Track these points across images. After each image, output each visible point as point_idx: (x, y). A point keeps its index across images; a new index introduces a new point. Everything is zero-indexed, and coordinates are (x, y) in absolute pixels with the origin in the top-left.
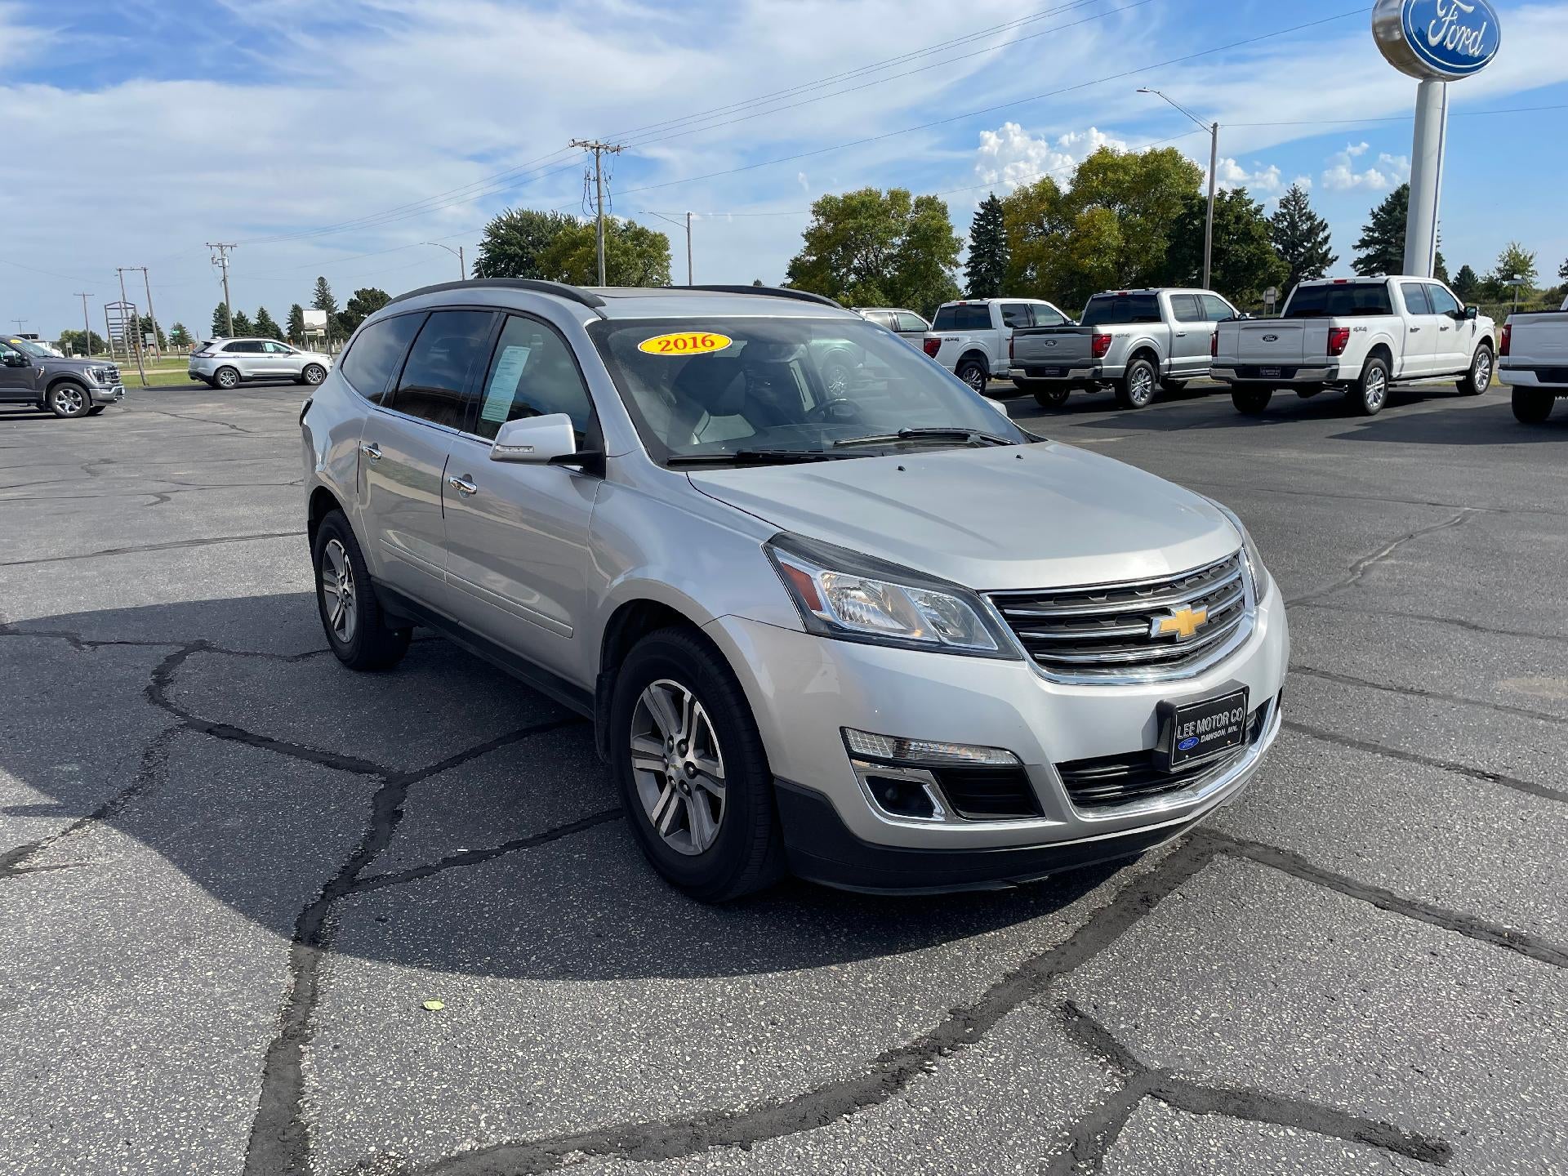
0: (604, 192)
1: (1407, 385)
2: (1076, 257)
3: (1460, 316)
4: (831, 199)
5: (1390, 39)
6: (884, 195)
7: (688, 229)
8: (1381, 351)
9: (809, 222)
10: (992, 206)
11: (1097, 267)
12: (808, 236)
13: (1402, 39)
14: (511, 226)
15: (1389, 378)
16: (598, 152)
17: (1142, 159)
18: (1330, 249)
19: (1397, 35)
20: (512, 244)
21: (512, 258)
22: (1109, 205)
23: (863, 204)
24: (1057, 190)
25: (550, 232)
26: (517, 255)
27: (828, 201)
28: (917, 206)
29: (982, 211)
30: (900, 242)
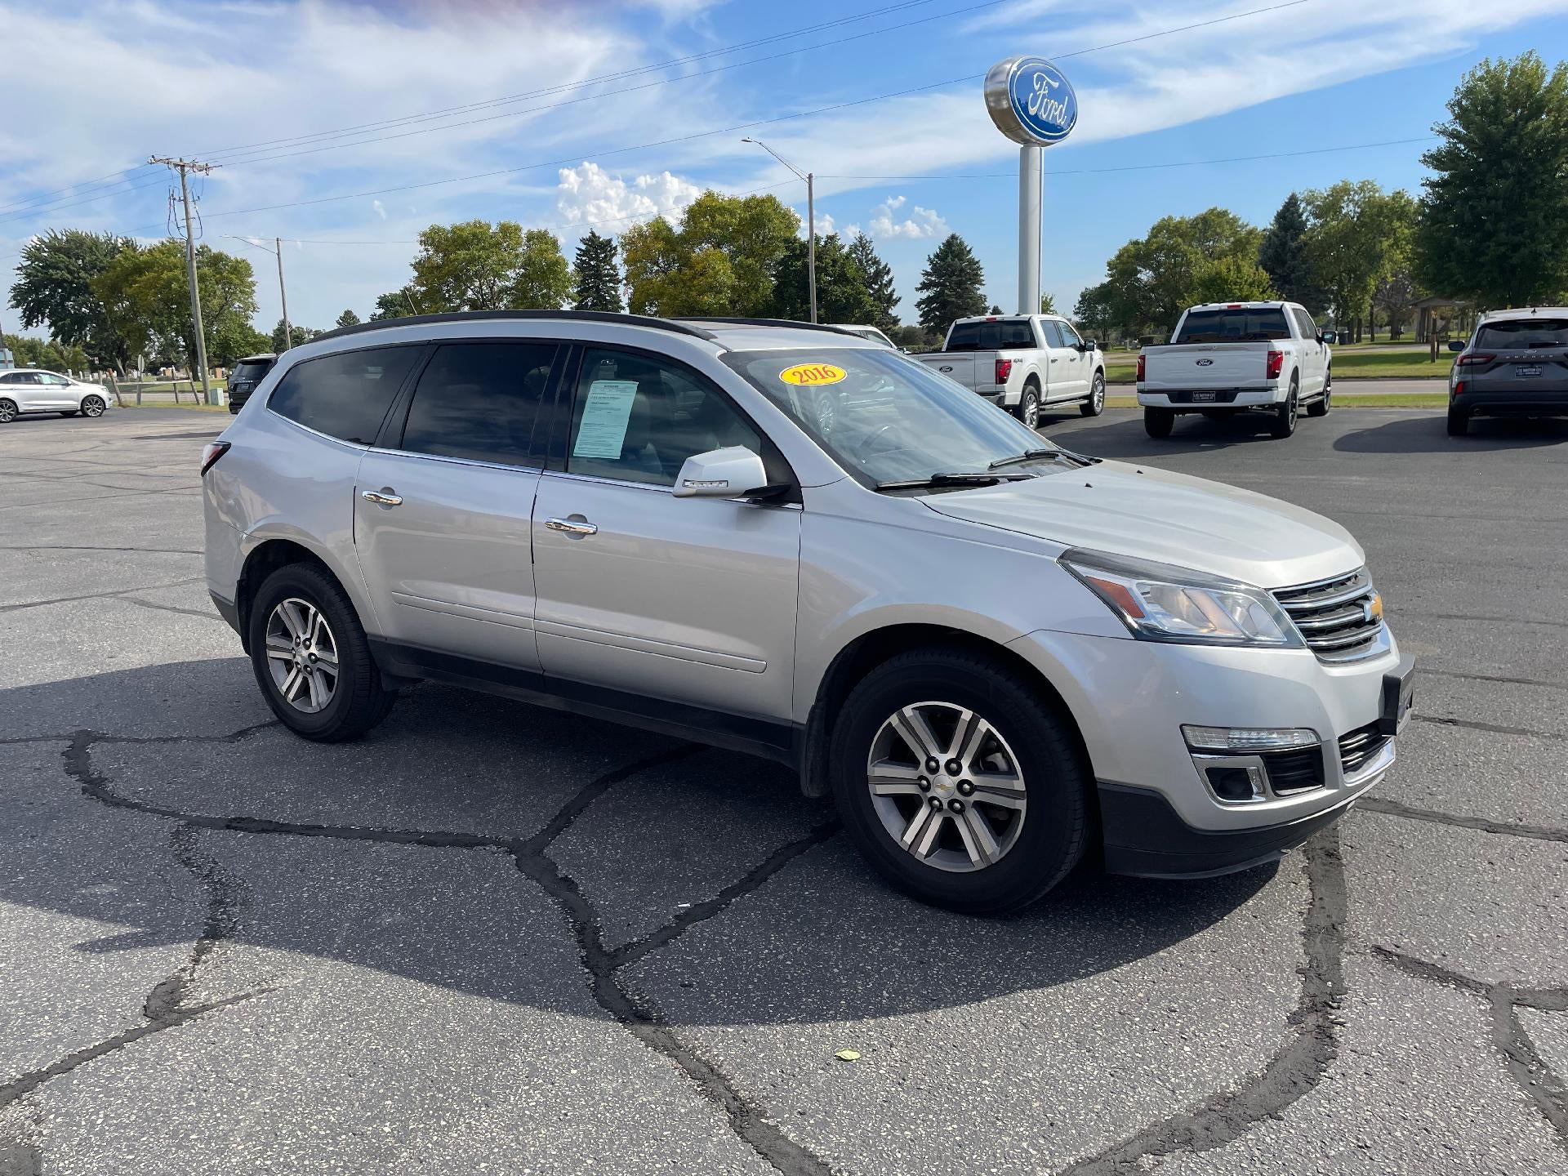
0: (192, 213)
1: (1052, 409)
2: (694, 294)
3: (1082, 349)
4: (439, 229)
5: (999, 108)
6: (494, 228)
7: (278, 254)
8: (1033, 379)
9: (418, 252)
10: (593, 241)
11: (716, 304)
12: (418, 266)
13: (1010, 108)
14: (55, 247)
15: (1039, 403)
16: (183, 170)
17: (744, 204)
18: (894, 290)
19: (1005, 104)
20: (58, 268)
21: (59, 283)
22: (718, 245)
23: (475, 235)
24: (670, 230)
25: (105, 256)
26: (65, 281)
27: (435, 231)
28: (529, 241)
29: (583, 247)
30: (514, 275)
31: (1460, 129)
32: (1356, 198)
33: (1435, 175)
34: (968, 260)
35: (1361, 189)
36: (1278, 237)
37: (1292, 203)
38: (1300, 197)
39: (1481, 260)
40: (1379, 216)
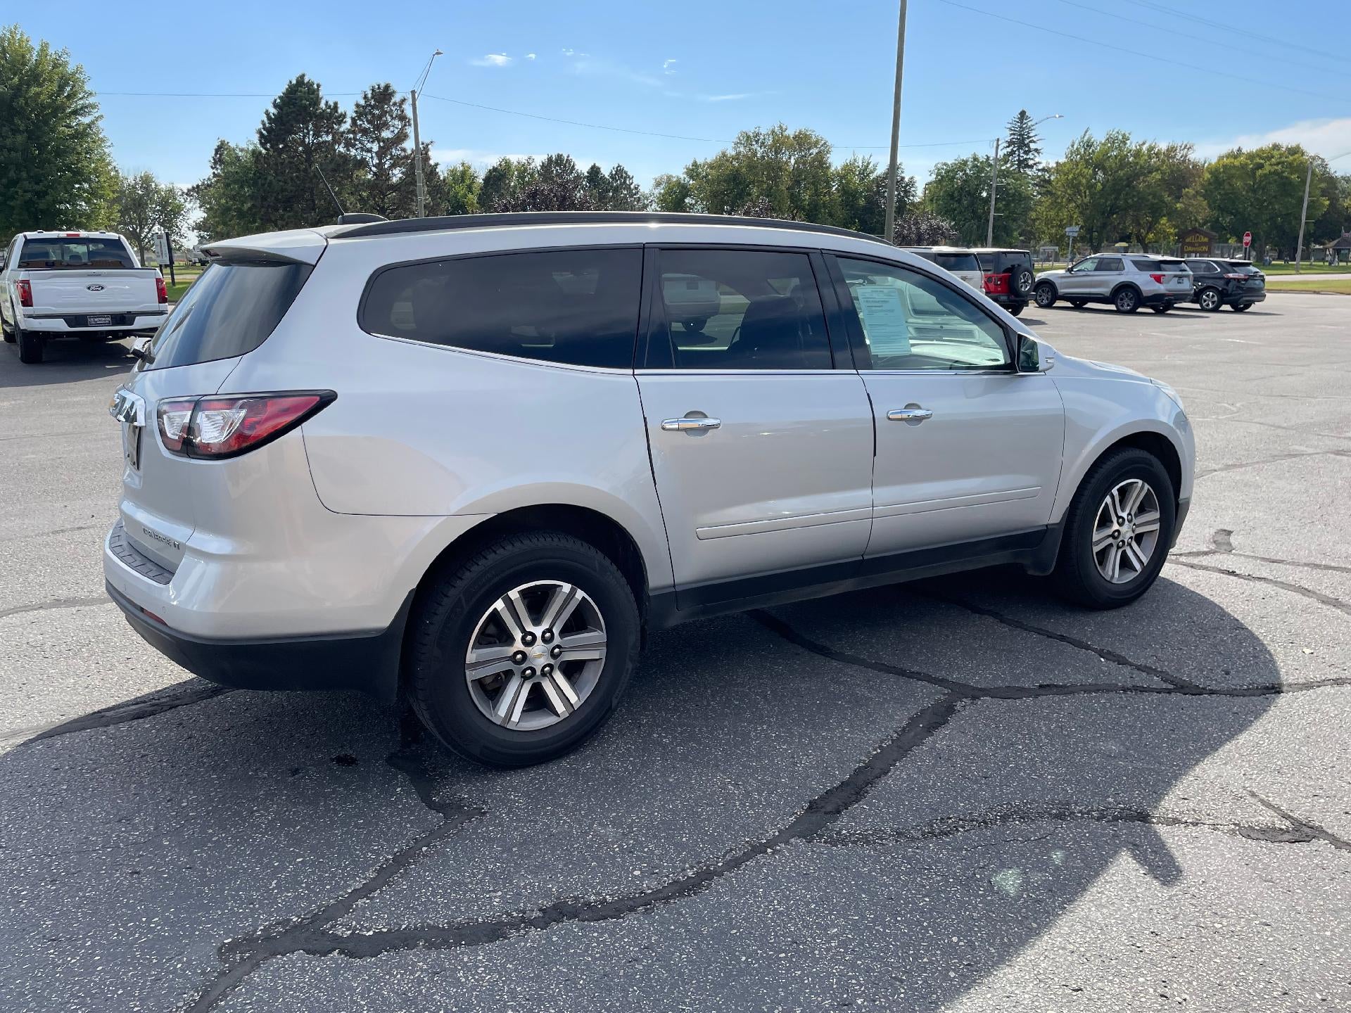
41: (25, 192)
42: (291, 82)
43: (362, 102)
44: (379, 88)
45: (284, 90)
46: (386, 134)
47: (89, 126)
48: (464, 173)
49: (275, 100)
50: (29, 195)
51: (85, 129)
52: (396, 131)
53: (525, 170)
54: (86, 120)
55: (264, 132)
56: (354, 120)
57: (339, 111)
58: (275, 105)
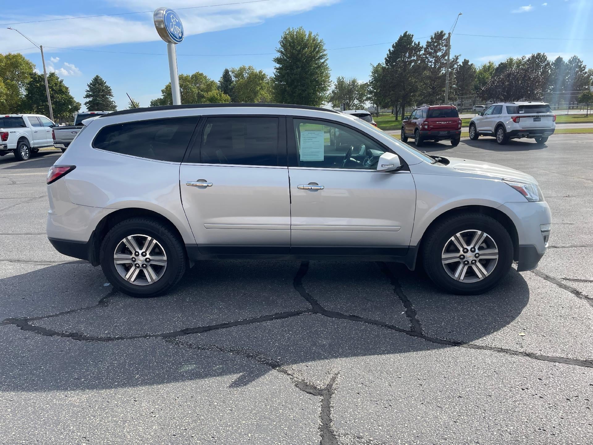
31: (283, 50)
32: (248, 71)
33: (278, 66)
34: (106, 86)
35: (249, 68)
36: (224, 84)
37: (227, 72)
38: (230, 70)
39: (294, 95)
40: (255, 78)
41: (299, 90)
42: (401, 36)
43: (430, 41)
44: (438, 33)
45: (398, 40)
46: (439, 54)
47: (323, 63)
48: (489, 67)
49: (394, 44)
50: (300, 91)
51: (321, 65)
52: (444, 52)
53: (521, 62)
54: (322, 61)
55: (387, 58)
56: (425, 49)
57: (420, 46)
58: (393, 47)
